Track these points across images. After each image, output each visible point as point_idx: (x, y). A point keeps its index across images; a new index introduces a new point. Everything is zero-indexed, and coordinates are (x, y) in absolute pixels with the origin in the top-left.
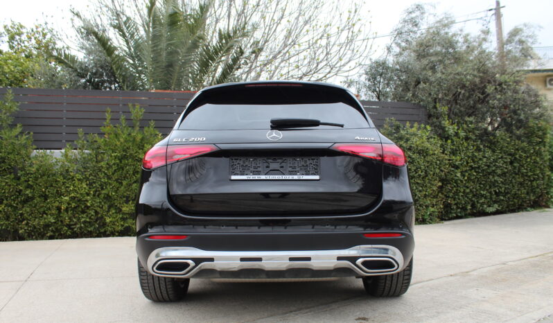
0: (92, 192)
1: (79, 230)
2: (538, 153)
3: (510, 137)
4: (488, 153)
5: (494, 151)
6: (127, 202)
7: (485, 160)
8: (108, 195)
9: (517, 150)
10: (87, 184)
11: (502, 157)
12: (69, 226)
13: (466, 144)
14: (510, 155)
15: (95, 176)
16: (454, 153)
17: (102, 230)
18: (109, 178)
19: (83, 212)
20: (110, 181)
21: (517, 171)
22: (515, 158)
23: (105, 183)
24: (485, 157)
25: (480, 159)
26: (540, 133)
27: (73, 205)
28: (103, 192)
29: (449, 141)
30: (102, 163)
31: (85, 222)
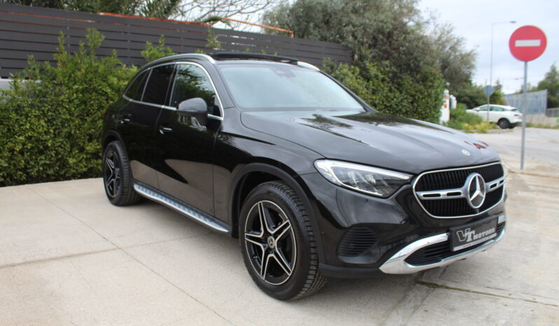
0: (52, 131)
1: (36, 174)
2: (429, 95)
3: (412, 80)
4: (398, 94)
5: (401, 92)
6: (90, 140)
7: (395, 100)
8: (70, 133)
9: (417, 92)
10: (45, 122)
11: (406, 98)
12: (24, 170)
13: (382, 85)
14: (411, 96)
15: (54, 112)
16: (374, 92)
17: (63, 173)
18: (71, 114)
19: (41, 153)
20: (72, 118)
21: (415, 110)
22: (415, 99)
23: (67, 119)
24: (395, 97)
25: (392, 99)
26: (432, 78)
27: (29, 146)
28: (65, 130)
29: (371, 82)
30: (62, 97)
31: (44, 165)
